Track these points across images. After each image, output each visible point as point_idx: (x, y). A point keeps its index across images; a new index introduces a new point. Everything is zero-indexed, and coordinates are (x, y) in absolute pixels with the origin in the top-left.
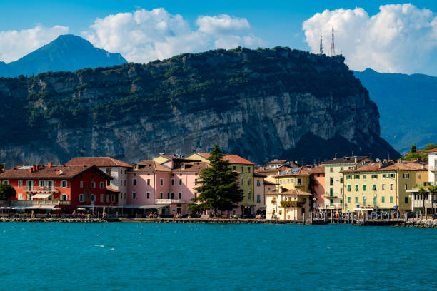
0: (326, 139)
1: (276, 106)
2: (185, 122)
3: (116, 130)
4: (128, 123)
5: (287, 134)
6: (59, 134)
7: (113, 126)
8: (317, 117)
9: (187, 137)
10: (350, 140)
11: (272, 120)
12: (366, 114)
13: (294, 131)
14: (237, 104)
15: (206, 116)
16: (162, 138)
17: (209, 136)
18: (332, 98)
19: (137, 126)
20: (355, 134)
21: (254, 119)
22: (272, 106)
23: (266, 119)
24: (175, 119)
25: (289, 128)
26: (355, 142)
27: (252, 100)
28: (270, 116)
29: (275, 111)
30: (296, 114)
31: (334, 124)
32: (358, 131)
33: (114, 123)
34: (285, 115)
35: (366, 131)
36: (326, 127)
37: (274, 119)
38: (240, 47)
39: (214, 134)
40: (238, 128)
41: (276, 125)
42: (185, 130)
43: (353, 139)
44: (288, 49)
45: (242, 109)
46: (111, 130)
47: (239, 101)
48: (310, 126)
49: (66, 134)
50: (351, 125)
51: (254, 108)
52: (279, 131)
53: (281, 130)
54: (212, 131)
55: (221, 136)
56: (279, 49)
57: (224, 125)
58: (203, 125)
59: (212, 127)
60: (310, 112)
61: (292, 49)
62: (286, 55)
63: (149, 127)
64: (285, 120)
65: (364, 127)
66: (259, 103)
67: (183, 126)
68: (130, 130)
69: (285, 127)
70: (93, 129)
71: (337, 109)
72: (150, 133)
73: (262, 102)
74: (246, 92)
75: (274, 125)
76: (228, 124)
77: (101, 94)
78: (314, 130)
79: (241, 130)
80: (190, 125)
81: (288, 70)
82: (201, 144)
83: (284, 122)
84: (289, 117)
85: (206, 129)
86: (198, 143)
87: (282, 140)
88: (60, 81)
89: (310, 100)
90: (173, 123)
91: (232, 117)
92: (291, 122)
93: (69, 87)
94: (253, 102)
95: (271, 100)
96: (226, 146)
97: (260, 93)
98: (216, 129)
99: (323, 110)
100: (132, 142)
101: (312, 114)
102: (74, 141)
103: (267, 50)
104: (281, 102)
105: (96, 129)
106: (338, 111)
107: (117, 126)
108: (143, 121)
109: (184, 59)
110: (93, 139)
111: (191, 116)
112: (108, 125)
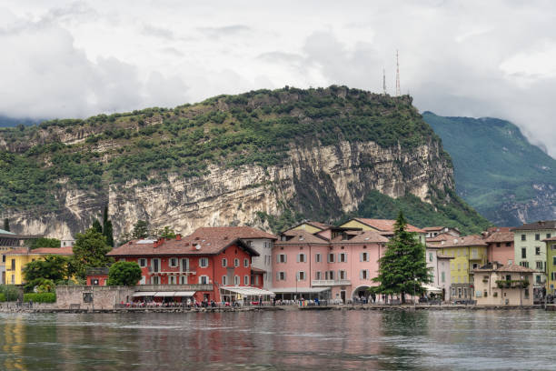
0: (395, 198)
1: (334, 158)
2: (224, 179)
3: (138, 190)
4: (153, 182)
5: (348, 192)
6: (69, 197)
7: (135, 186)
8: (383, 171)
9: (226, 198)
10: (423, 200)
11: (329, 176)
12: (440, 167)
13: (356, 188)
14: (286, 156)
15: (249, 172)
16: (195, 200)
17: (253, 196)
18: (400, 148)
19: (164, 185)
20: (429, 192)
21: (308, 174)
22: (329, 158)
23: (323, 175)
24: (210, 177)
25: (350, 185)
26: (429, 201)
27: (304, 152)
28: (326, 170)
29: (332, 164)
30: (358, 167)
31: (403, 180)
32: (432, 188)
33: (136, 182)
34: (344, 169)
35: (441, 187)
36: (394, 183)
37: (331, 175)
38: (287, 87)
39: (259, 194)
40: (288, 185)
41: (335, 182)
42: (223, 191)
43: (427, 198)
44: (345, 88)
45: (294, 162)
46: (132, 190)
47: (288, 153)
48: (375, 182)
49: (77, 196)
50: (424, 181)
51: (307, 161)
52: (337, 190)
53: (341, 189)
54: (257, 190)
55: (267, 195)
56: (334, 89)
57: (271, 183)
58: (246, 182)
59: (257, 186)
60: (376, 164)
61: (350, 88)
62: (342, 95)
63: (179, 187)
64: (345, 175)
65: (438, 182)
66: (313, 155)
67: (221, 184)
68: (154, 190)
69: (345, 183)
70: (111, 190)
71: (406, 160)
72: (180, 195)
73: (316, 154)
74: (297, 143)
75: (332, 182)
76: (276, 182)
77: (120, 147)
78: (379, 188)
79: (293, 189)
80: (229, 183)
81: (346, 114)
82: (243, 206)
83: (344, 178)
84: (350, 171)
85: (249, 187)
86: (240, 206)
87: (342, 200)
88: (69, 131)
89: (373, 149)
90: (208, 181)
91: (281, 172)
92: (351, 179)
93: (79, 139)
94: (306, 154)
95: (327, 152)
96: (274, 208)
97: (313, 142)
98: (262, 188)
99: (390, 161)
100: (159, 206)
101: (377, 168)
102: (87, 206)
103: (320, 90)
104: (339, 154)
105: (114, 190)
106: (408, 163)
107: (141, 186)
108: (171, 179)
109: (220, 101)
110: (110, 202)
111: (230, 171)
112: (128, 185)
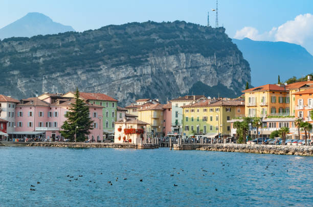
0: (212, 86)
1: (175, 63)
2: (110, 74)
3: (60, 79)
4: (68, 74)
5: (183, 82)
6: (19, 82)
7: (57, 76)
8: (205, 71)
9: (111, 84)
10: (228, 87)
11: (172, 73)
12: (240, 69)
13: (188, 80)
14: (147, 61)
15: (124, 70)
16: (93, 85)
17: (127, 84)
18: (215, 57)
19: (75, 76)
20: (232, 83)
21: (160, 73)
22: (172, 62)
23: (169, 72)
24: (102, 72)
25: (185, 79)
26: (232, 89)
27: (158, 59)
28: (171, 70)
29: (175, 66)
30: (189, 68)
31: (217, 76)
32: (234, 80)
33: (58, 74)
34: (181, 69)
35: (240, 81)
36: (211, 78)
37: (174, 72)
38: (149, 21)
39: (130, 83)
40: (147, 78)
41: (175, 76)
42: (109, 80)
43: (231, 86)
44: (184, 22)
45: (151, 65)
46: (56, 79)
47: (148, 59)
48: (200, 77)
49: (24, 82)
50: (229, 76)
51: (159, 64)
52: (177, 81)
53: (179, 81)
54: (129, 80)
55: (135, 83)
56: (177, 22)
57: (137, 76)
58: (123, 75)
59: (129, 78)
60: (200, 67)
61: (187, 22)
62: (182, 27)
63: (84, 77)
64: (182, 72)
65: (239, 78)
66: (163, 60)
67: (108, 76)
68: (70, 79)
69: (181, 78)
70: (43, 78)
71: (219, 65)
72: (84, 82)
73: (165, 60)
74: (154, 53)
75: (174, 76)
76: (141, 76)
77: (50, 54)
78: (202, 80)
79: (150, 80)
80: (113, 76)
81: (184, 37)
82: (121, 89)
83: (181, 74)
84: (185, 70)
85: (125, 78)
86: (119, 88)
87: (180, 87)
88: (20, 44)
89: (199, 58)
90: (101, 74)
91: (144, 70)
92: (186, 75)
93: (26, 48)
94: (159, 60)
95: (172, 58)
96: (139, 91)
97: (163, 53)
98: (131, 79)
99: (209, 65)
100: (72, 87)
101: (201, 69)
102: (30, 87)
103: (169, 23)
104: (179, 60)
105: (46, 79)
106: (220, 67)
107: (61, 76)
108: (79, 73)
109: (109, 28)
110: (43, 86)
111: (114, 69)
112: (54, 76)
